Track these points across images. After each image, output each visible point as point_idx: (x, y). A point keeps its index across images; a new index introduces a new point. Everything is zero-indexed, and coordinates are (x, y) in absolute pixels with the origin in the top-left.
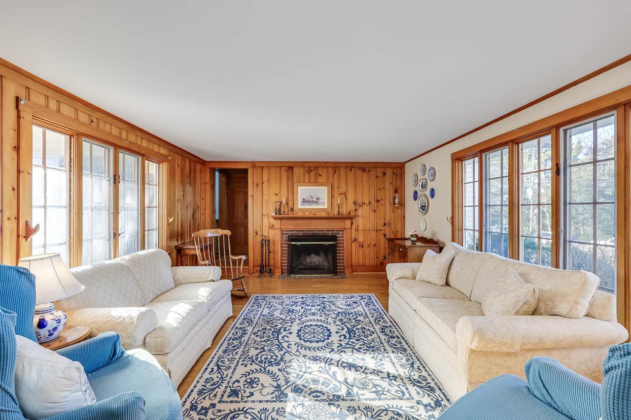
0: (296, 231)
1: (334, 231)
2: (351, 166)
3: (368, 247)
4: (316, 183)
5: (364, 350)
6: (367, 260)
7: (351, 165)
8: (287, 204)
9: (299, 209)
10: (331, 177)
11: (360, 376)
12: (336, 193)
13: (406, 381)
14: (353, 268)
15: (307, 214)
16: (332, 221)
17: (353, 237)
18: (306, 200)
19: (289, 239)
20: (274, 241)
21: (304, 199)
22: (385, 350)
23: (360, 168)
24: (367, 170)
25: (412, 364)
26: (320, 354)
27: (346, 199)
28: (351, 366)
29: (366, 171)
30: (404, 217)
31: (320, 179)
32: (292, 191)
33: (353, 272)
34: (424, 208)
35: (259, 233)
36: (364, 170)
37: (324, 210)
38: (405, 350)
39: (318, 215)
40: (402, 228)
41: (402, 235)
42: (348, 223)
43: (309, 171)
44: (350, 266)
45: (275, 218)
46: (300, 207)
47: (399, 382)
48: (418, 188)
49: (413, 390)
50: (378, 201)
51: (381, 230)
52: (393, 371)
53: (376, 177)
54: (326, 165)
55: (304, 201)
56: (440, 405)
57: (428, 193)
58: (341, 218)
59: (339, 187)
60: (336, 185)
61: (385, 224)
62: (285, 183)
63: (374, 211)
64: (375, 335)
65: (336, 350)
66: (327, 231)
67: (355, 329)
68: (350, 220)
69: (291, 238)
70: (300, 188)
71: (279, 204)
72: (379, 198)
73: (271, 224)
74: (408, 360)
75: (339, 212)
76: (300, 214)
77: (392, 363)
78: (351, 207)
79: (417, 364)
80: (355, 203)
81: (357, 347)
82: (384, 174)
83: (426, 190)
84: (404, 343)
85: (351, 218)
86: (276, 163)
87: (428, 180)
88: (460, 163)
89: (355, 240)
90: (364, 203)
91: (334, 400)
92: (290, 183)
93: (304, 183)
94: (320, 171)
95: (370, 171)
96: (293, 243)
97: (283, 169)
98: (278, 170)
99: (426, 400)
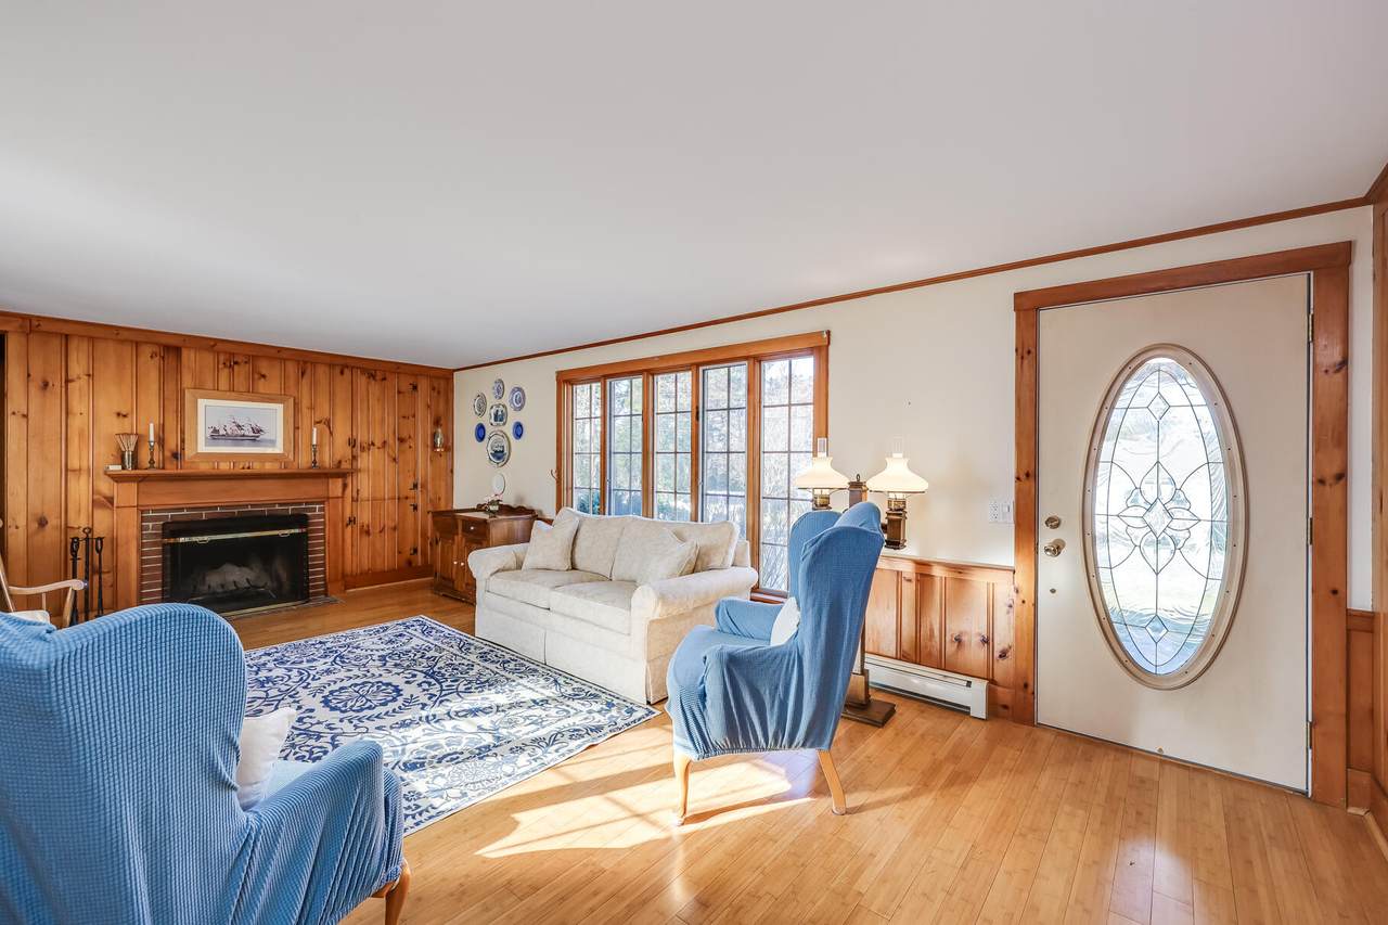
0: (188, 509)
1: (300, 504)
2: (343, 365)
3: (381, 532)
4: (252, 394)
5: (476, 688)
6: (379, 561)
7: (343, 362)
8: (161, 441)
9: (198, 455)
10: (292, 382)
11: (496, 717)
12: (305, 421)
13: (561, 699)
14: (349, 581)
15: (225, 467)
16: (294, 482)
17: (348, 514)
18: (222, 432)
19: (167, 531)
20: (114, 541)
21: (216, 431)
22: (507, 679)
23: (363, 371)
24: (379, 375)
25: (556, 681)
26: (407, 716)
27: (331, 433)
28: (474, 712)
29: (377, 378)
30: (452, 471)
31: (262, 386)
32: (176, 408)
33: (346, 588)
34: (499, 455)
35: (53, 522)
36: (372, 376)
37: (274, 458)
38: (536, 671)
39: (257, 467)
40: (447, 493)
41: (447, 505)
42: (335, 487)
43: (231, 364)
44: (340, 576)
45: (117, 478)
46: (202, 448)
47: (554, 703)
48: (487, 420)
49: (575, 704)
50: (401, 440)
51: (407, 498)
52: (537, 697)
53: (399, 392)
54: (278, 355)
55: (216, 436)
56: (613, 705)
57: (509, 429)
58: (318, 474)
59: (312, 408)
60: (305, 403)
61: (415, 486)
62: (154, 387)
63: (394, 459)
64: (476, 668)
65: (428, 702)
66: (280, 505)
67: (435, 669)
68: (340, 480)
69: (172, 529)
70: (202, 403)
71: (133, 439)
72: (405, 435)
73: (99, 493)
74: (547, 679)
75: (315, 462)
76: (204, 467)
77: (528, 690)
78: (341, 449)
79: (561, 680)
80: (352, 443)
81: (462, 688)
82: (415, 388)
83: (504, 424)
84: (527, 664)
85: (343, 475)
86: (120, 332)
87: (508, 408)
88: (570, 387)
89: (352, 521)
90: (373, 444)
91: (482, 753)
92: (170, 387)
93: (216, 392)
94: (264, 366)
95: (384, 379)
96: (182, 540)
97: (147, 350)
98: (128, 350)
99: (596, 707)
